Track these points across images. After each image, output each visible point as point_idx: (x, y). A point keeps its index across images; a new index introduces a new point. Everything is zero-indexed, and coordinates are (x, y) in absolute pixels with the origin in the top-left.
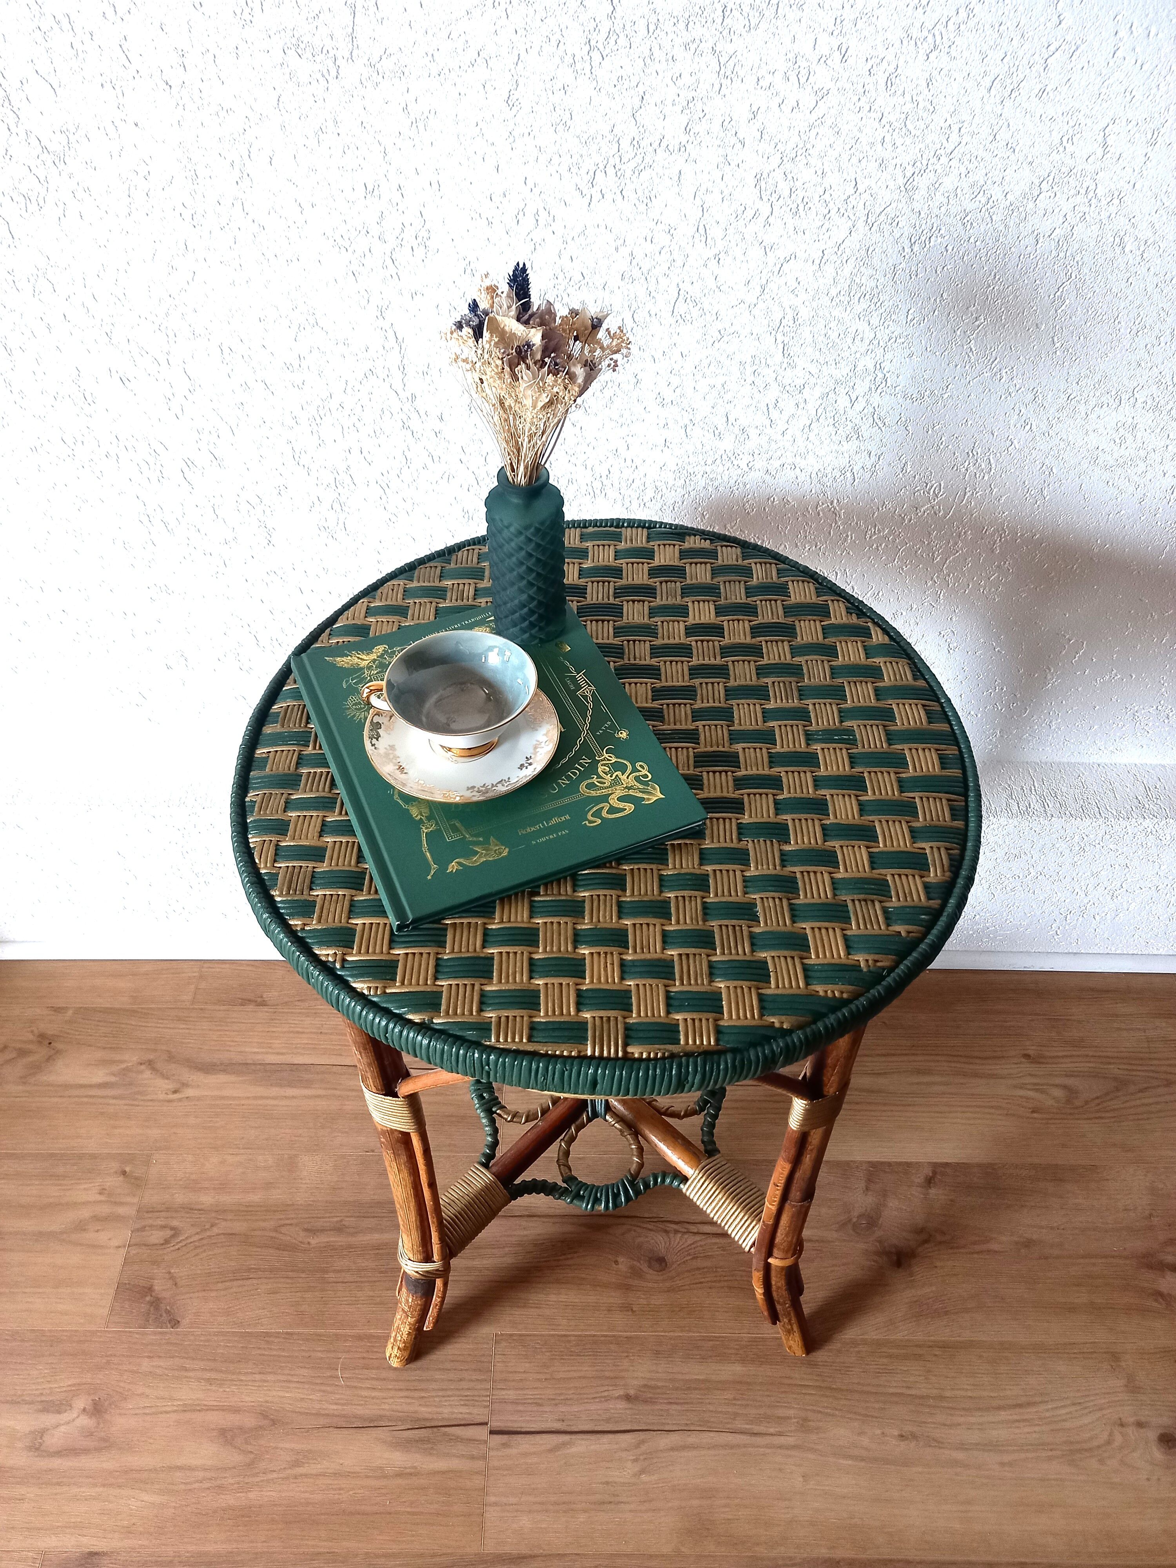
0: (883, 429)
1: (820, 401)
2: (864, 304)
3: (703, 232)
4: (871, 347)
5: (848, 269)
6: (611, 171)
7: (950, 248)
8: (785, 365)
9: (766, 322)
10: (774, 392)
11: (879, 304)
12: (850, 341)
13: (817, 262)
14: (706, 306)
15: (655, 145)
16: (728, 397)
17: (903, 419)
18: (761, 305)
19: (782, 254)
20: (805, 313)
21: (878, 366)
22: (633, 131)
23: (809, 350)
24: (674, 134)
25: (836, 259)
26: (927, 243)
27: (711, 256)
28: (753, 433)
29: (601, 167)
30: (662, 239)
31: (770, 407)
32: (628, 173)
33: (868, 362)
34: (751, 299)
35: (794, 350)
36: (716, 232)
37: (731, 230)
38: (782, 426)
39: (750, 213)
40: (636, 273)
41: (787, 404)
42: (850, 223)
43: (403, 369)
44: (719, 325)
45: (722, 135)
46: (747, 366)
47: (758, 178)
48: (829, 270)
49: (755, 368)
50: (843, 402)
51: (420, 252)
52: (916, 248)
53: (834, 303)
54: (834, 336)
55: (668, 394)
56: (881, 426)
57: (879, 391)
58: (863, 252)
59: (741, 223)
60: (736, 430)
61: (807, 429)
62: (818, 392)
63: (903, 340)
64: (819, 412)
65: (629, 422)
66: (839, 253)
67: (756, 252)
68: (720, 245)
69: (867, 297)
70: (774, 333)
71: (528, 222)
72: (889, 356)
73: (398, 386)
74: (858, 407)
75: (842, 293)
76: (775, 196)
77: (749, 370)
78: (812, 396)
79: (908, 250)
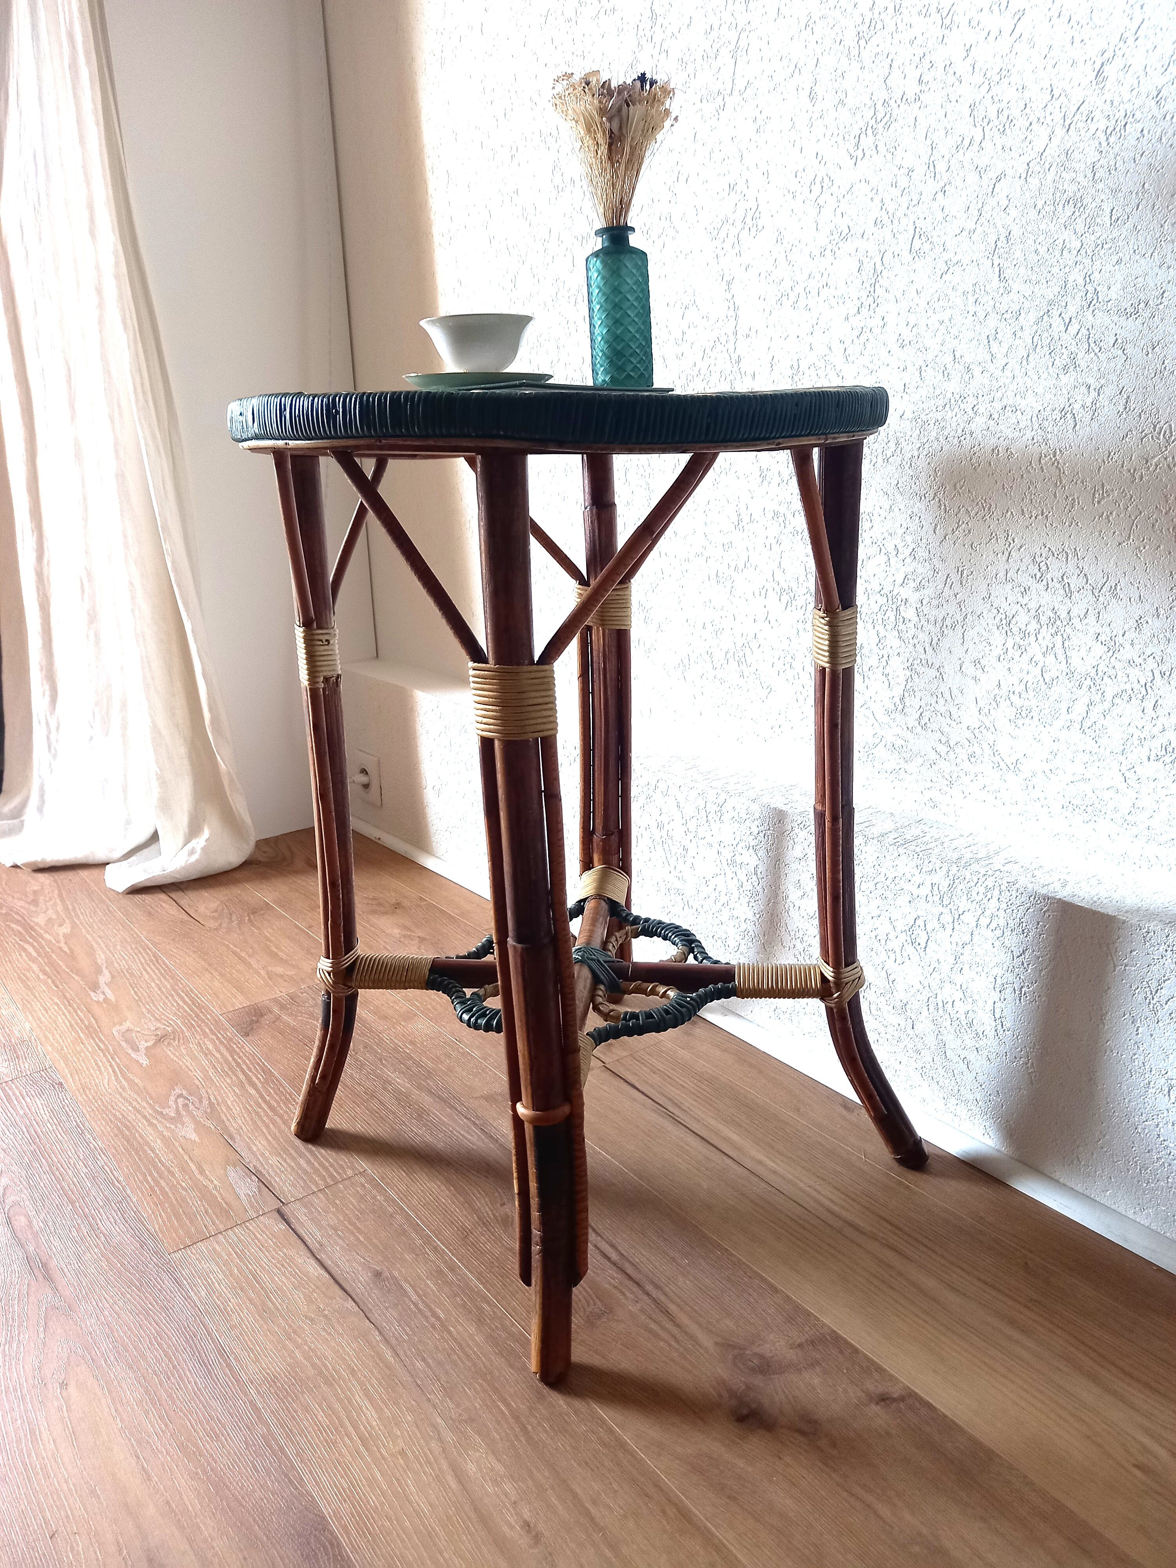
0: (1099, 354)
1: (1035, 327)
2: (1069, 210)
3: (931, 165)
4: (1079, 258)
5: (1050, 176)
6: (870, 131)
7: (1145, 132)
8: (1001, 290)
9: (983, 247)
10: (993, 322)
11: (1082, 209)
12: (1057, 253)
13: (1024, 176)
14: (935, 239)
15: (899, 102)
16: (954, 331)
17: (1120, 341)
18: (979, 230)
19: (993, 174)
20: (1016, 232)
21: (1088, 278)
22: (884, 95)
23: (1022, 270)
24: (912, 88)
25: (1039, 169)
26: (1122, 132)
27: (939, 189)
28: (977, 370)
29: (864, 130)
30: (903, 182)
31: (991, 339)
32: (881, 130)
33: (1076, 276)
34: (970, 225)
35: (1008, 273)
36: (941, 167)
37: (953, 162)
38: (1000, 362)
39: (966, 142)
40: (886, 220)
41: (1006, 333)
42: (1049, 130)
43: (735, 333)
44: (946, 256)
45: (944, 77)
46: (970, 295)
47: (972, 107)
48: (1034, 182)
49: (976, 296)
50: (1058, 325)
51: (753, 230)
52: (1112, 140)
53: (1041, 215)
54: (1042, 250)
55: (907, 335)
56: (1097, 351)
57: (1091, 309)
58: (1063, 157)
59: (961, 152)
60: (961, 367)
61: (1024, 362)
62: (1033, 317)
63: (1109, 245)
64: (1035, 339)
65: (877, 367)
66: (1042, 162)
67: (973, 177)
68: (946, 177)
69: (1071, 202)
70: (991, 256)
71: (816, 189)
72: (1097, 265)
73: (731, 350)
74: (1073, 329)
75: (1048, 203)
76: (986, 120)
77: (971, 299)
78: (1028, 320)
79: (1104, 144)
